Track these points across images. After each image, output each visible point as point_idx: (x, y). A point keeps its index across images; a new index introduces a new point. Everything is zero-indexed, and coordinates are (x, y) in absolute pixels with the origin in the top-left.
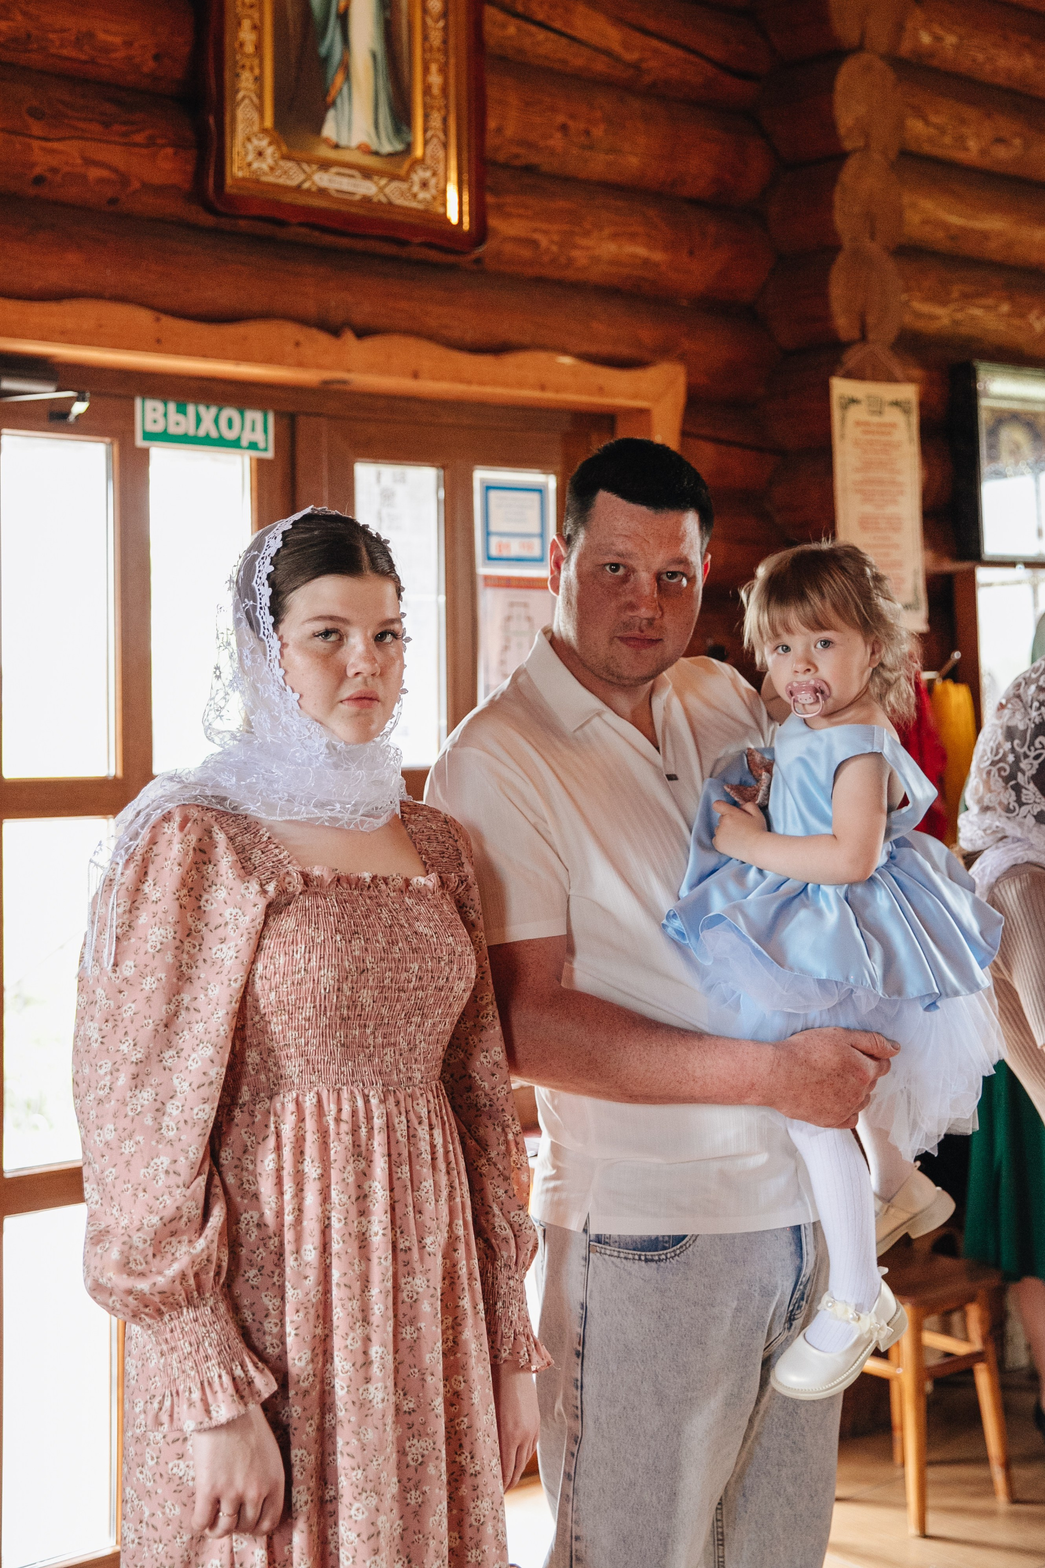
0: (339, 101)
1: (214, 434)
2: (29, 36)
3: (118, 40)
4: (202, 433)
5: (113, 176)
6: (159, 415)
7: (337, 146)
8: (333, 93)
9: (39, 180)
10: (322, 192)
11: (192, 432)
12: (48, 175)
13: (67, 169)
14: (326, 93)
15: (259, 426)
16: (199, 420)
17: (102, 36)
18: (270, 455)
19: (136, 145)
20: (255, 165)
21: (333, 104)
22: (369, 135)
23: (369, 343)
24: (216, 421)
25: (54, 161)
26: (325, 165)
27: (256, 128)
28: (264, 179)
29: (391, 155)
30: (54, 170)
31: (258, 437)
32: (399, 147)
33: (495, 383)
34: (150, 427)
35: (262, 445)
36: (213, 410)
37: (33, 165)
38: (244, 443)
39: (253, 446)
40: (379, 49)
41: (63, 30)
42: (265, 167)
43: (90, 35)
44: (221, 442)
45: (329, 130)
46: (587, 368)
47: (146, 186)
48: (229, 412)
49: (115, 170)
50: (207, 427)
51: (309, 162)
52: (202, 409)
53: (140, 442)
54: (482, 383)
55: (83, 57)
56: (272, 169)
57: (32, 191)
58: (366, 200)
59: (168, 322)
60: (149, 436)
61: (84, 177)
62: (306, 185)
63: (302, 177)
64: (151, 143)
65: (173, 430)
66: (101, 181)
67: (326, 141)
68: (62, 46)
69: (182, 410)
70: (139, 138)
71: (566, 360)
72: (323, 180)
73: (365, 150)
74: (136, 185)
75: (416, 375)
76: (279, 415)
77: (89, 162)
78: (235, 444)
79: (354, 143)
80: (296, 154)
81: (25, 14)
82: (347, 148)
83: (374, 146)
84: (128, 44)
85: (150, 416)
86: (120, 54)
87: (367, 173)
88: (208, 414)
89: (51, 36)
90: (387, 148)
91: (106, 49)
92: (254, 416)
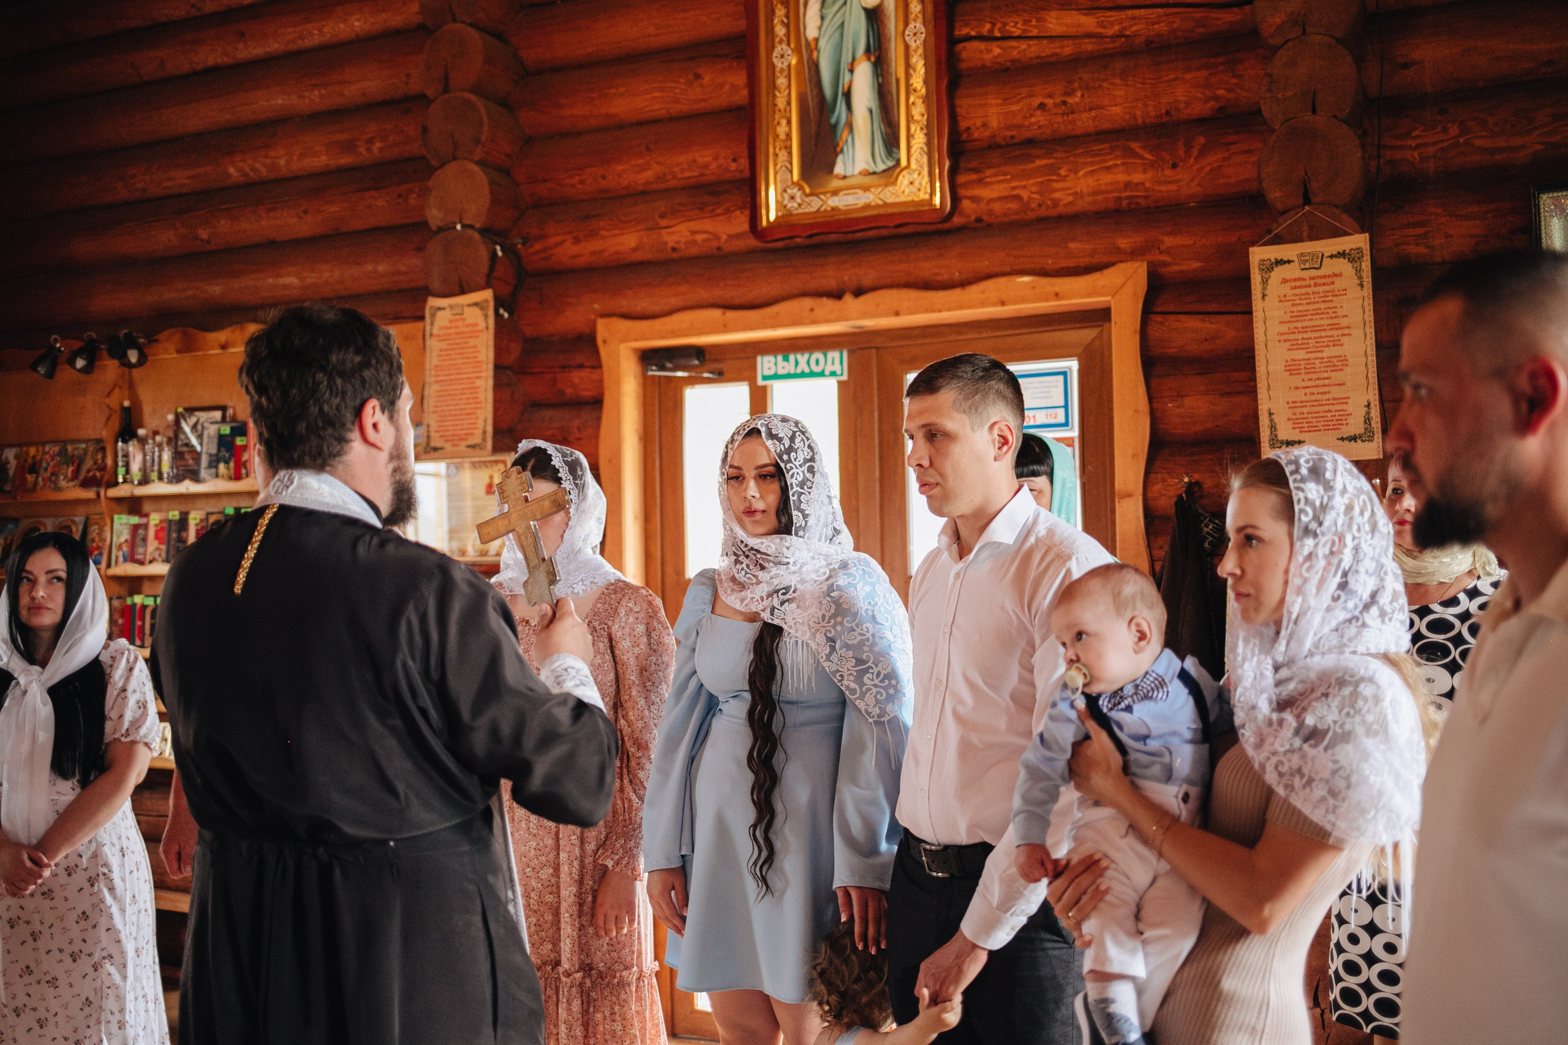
0: (845, 149)
1: (807, 370)
2: (664, 174)
3: (709, 159)
4: (799, 371)
5: (710, 236)
6: (772, 365)
7: (845, 177)
8: (841, 144)
9: (674, 249)
10: (834, 209)
11: (792, 371)
12: (677, 246)
13: (683, 240)
14: (838, 145)
15: (837, 361)
16: (797, 363)
17: (700, 160)
18: (845, 377)
19: (719, 215)
20: (789, 206)
21: (842, 151)
22: (868, 164)
23: (863, 299)
24: (808, 363)
25: (675, 238)
26: (835, 193)
27: (789, 183)
28: (795, 212)
29: (884, 171)
30: (678, 242)
31: (837, 367)
32: (890, 164)
33: (961, 307)
34: (767, 373)
35: (839, 372)
36: (806, 356)
37: (666, 243)
38: (827, 372)
39: (833, 374)
40: (874, 105)
41: (678, 165)
42: (795, 205)
43: (694, 161)
44: (812, 374)
45: (839, 169)
46: (1043, 281)
47: (731, 237)
48: (818, 355)
49: (710, 233)
50: (803, 366)
51: (824, 193)
52: (799, 356)
53: (760, 382)
54: (949, 310)
55: (696, 174)
56: (800, 205)
57: (675, 255)
58: (867, 207)
59: (731, 314)
60: (765, 378)
61: (695, 242)
62: (822, 209)
63: (821, 203)
64: (727, 211)
65: (781, 372)
66: (706, 241)
67: (837, 177)
68: (682, 171)
69: (786, 359)
70: (719, 211)
71: (1026, 279)
72: (834, 202)
73: (867, 173)
74: (724, 237)
75: (897, 314)
76: (851, 353)
77: (693, 233)
78: (822, 374)
79: (857, 172)
80: (819, 191)
81: (658, 163)
82: (853, 176)
83: (872, 168)
84: (716, 159)
85: (766, 365)
86: (714, 166)
87: (866, 189)
88: (802, 358)
89: (676, 169)
90: (881, 167)
91: (706, 166)
92: (834, 355)
